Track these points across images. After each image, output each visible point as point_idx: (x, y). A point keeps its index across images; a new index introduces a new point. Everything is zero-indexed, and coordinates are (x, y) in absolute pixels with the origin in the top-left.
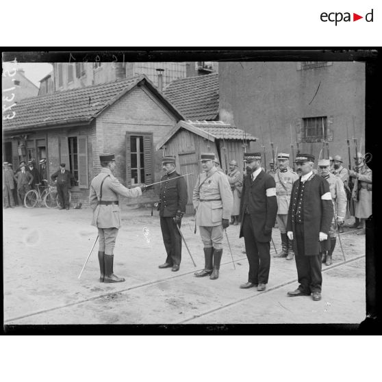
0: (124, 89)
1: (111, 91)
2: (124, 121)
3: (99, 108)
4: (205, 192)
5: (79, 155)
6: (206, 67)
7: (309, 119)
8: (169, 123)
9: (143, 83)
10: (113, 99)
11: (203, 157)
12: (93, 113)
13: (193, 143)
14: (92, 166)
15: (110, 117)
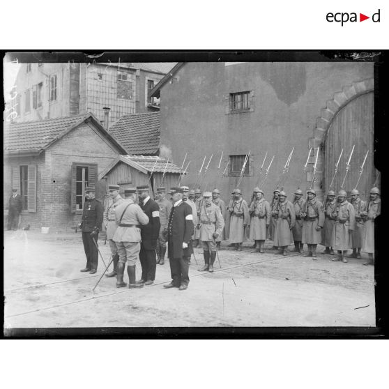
0: (72, 125)
1: (61, 126)
2: (71, 153)
3: (48, 141)
4: (112, 214)
5: (29, 182)
6: (155, 104)
7: (235, 156)
8: (112, 156)
9: (89, 120)
10: (61, 134)
11: (110, 188)
12: (43, 146)
13: (130, 175)
14: (41, 192)
15: (58, 149)
